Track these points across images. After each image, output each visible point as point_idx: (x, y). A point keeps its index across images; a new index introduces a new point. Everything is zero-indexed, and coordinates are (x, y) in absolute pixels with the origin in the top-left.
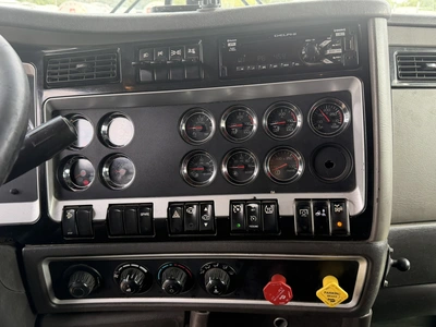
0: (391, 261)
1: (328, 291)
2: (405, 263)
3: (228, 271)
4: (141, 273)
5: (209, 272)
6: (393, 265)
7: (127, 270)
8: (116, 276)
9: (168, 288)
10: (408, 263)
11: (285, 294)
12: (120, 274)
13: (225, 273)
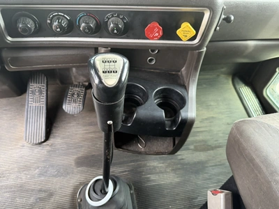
0: (223, 17)
1: (184, 30)
2: (230, 18)
3: (123, 19)
4: (66, 20)
5: (110, 20)
6: (224, 19)
7: (56, 17)
8: (49, 21)
9: (84, 29)
10: (232, 18)
11: (158, 32)
12: (51, 20)
13: (121, 21)
